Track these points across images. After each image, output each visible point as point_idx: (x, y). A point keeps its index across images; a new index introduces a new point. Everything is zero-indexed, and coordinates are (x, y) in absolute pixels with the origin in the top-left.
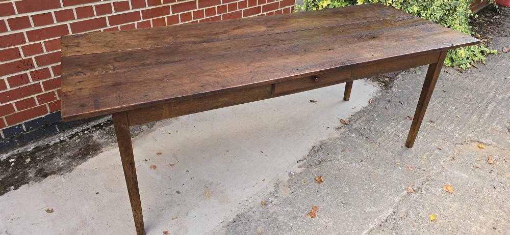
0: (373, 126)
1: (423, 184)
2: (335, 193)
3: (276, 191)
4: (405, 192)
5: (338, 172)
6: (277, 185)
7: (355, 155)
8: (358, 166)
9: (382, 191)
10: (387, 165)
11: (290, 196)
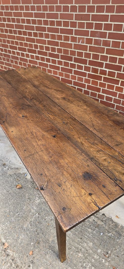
0: (90, 230)
1: (13, 260)
2: (8, 195)
3: (12, 169)
4: (4, 241)
5: (27, 197)
6: (17, 169)
7: (47, 210)
8: (33, 211)
9: (6, 223)
10: (36, 233)
11: (8, 174)
